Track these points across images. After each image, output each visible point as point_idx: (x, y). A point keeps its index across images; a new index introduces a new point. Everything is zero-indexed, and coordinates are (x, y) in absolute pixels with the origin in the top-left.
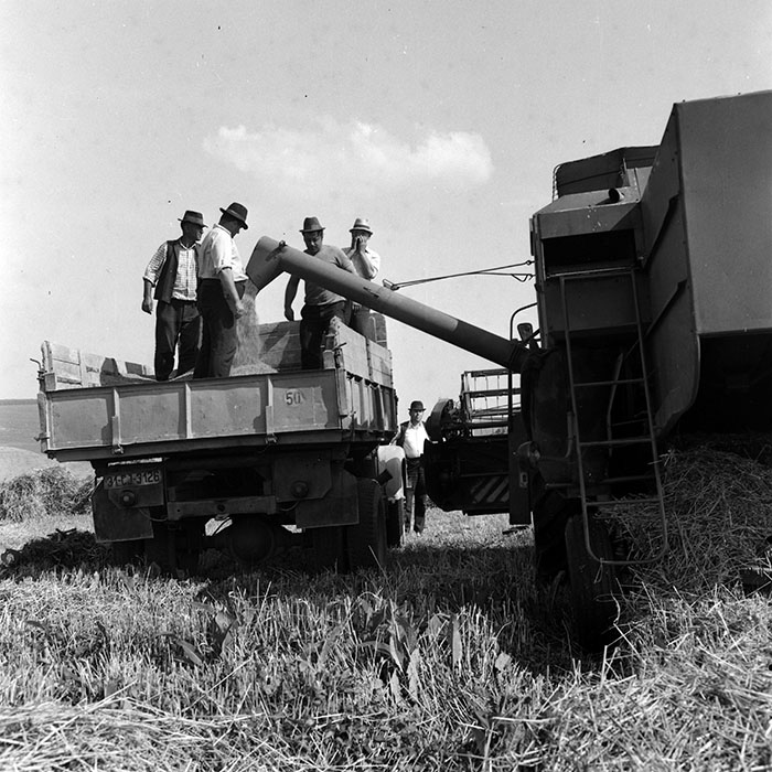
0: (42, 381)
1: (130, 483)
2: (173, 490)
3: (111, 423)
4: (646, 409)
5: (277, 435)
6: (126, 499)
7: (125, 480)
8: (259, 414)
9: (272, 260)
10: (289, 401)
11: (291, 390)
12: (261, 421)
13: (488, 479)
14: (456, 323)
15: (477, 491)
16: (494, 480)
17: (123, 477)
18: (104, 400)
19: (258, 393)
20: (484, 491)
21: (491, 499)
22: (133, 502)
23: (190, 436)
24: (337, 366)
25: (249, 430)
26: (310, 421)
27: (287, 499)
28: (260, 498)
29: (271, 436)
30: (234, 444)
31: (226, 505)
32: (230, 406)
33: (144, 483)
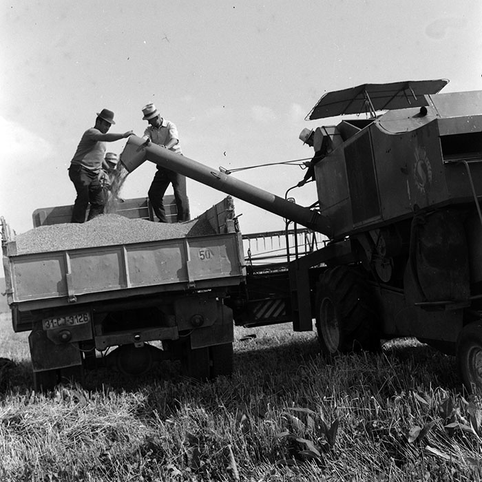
0: (4, 248)
1: (64, 324)
2: (99, 327)
3: (65, 279)
5: (196, 282)
6: (64, 336)
7: (60, 322)
8: (180, 266)
9: (141, 151)
10: (202, 257)
11: (204, 249)
13: (266, 302)
15: (258, 311)
16: (269, 303)
17: (58, 319)
18: (58, 261)
19: (179, 252)
20: (262, 311)
21: (267, 316)
22: (69, 337)
23: (130, 286)
24: (237, 231)
25: (174, 279)
26: (219, 271)
28: (166, 329)
29: (192, 283)
30: (162, 290)
31: (141, 336)
32: (158, 262)
33: (76, 323)
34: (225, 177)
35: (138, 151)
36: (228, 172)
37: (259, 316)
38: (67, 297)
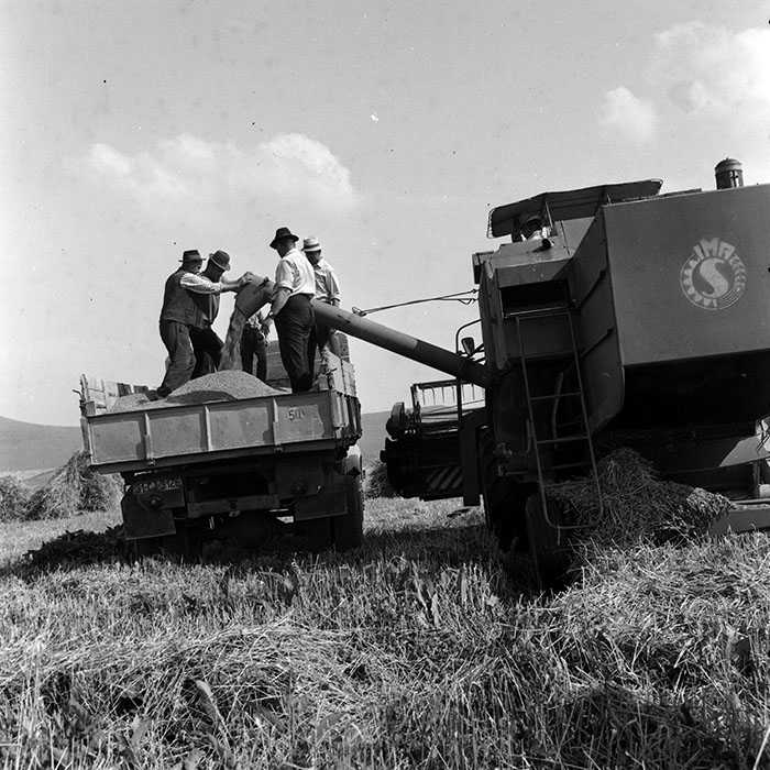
0: (83, 408)
1: (155, 489)
2: (191, 494)
3: (144, 441)
4: (582, 413)
5: (283, 445)
6: (153, 502)
7: (150, 487)
8: (267, 428)
9: (258, 294)
10: (292, 417)
11: (294, 409)
12: (270, 434)
13: (441, 469)
14: (416, 342)
15: (432, 480)
16: (446, 470)
17: (149, 484)
18: (136, 422)
19: (266, 411)
20: (438, 480)
21: (443, 487)
22: (159, 504)
23: (211, 449)
24: (330, 387)
25: (260, 442)
26: (309, 433)
27: (288, 496)
28: (265, 497)
29: (278, 446)
30: (247, 454)
31: (237, 504)
32: (243, 423)
33: (167, 488)
34: (357, 320)
35: (254, 293)
36: (362, 314)
37: (433, 486)
38: (145, 460)
